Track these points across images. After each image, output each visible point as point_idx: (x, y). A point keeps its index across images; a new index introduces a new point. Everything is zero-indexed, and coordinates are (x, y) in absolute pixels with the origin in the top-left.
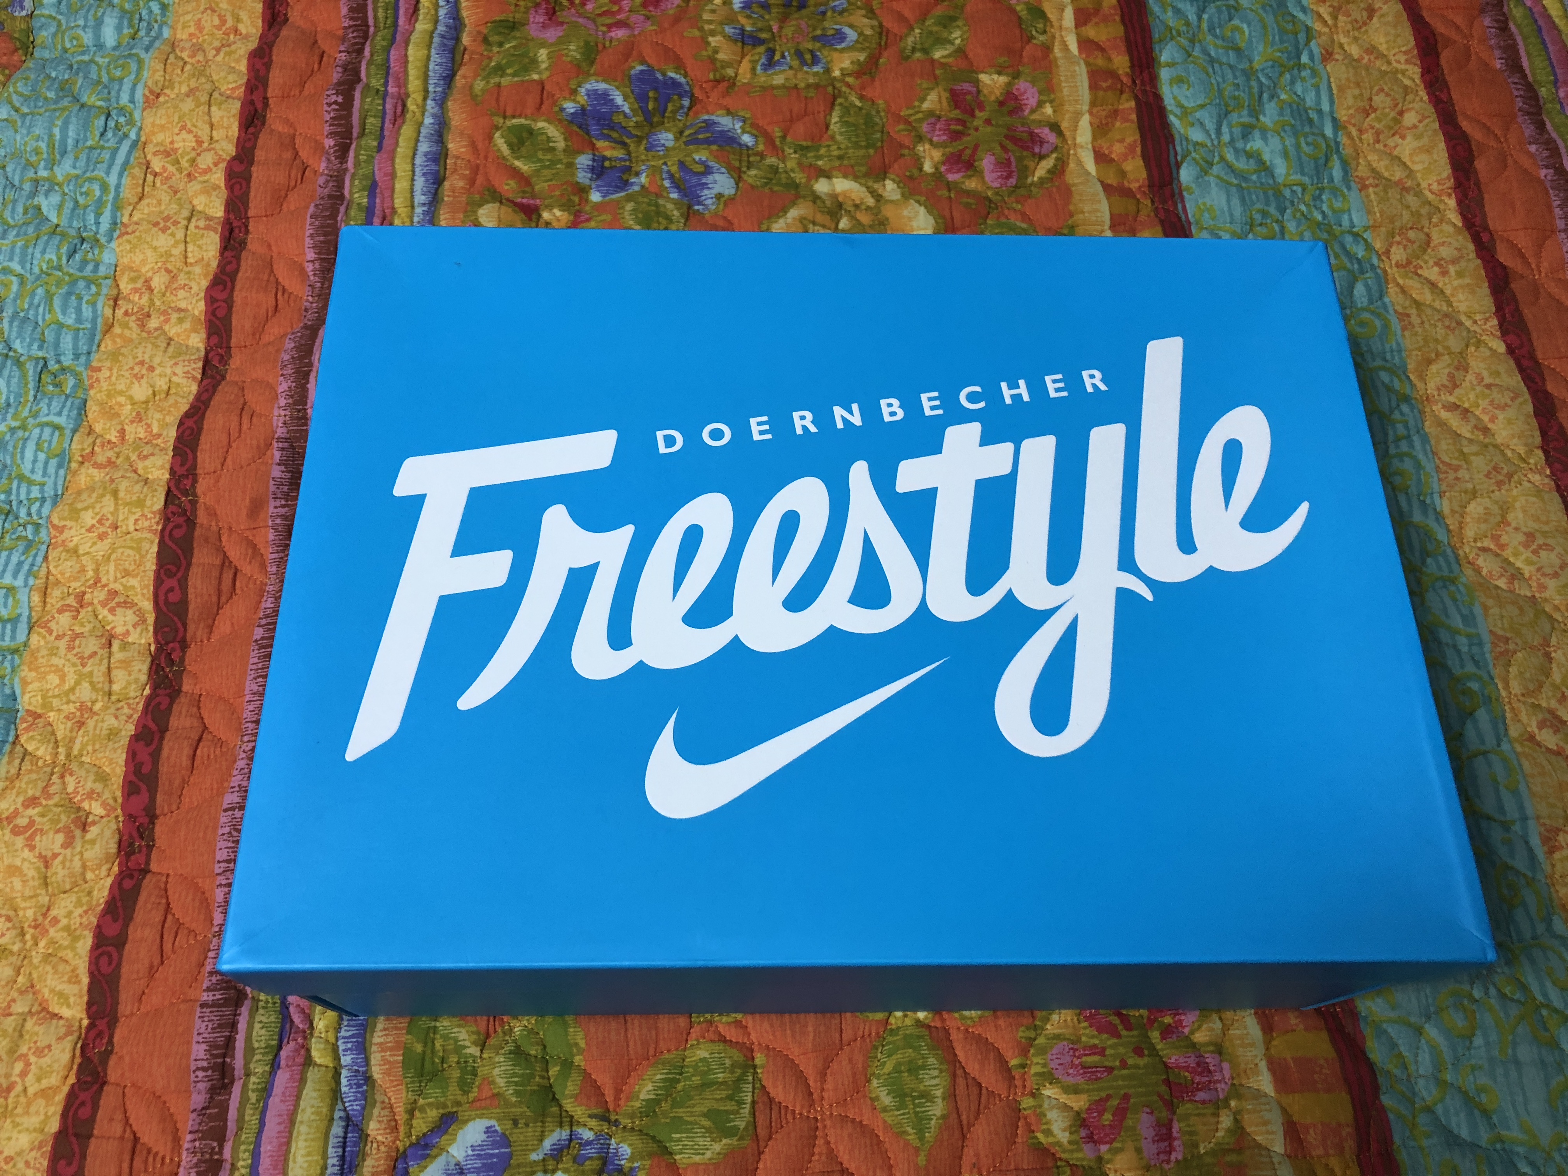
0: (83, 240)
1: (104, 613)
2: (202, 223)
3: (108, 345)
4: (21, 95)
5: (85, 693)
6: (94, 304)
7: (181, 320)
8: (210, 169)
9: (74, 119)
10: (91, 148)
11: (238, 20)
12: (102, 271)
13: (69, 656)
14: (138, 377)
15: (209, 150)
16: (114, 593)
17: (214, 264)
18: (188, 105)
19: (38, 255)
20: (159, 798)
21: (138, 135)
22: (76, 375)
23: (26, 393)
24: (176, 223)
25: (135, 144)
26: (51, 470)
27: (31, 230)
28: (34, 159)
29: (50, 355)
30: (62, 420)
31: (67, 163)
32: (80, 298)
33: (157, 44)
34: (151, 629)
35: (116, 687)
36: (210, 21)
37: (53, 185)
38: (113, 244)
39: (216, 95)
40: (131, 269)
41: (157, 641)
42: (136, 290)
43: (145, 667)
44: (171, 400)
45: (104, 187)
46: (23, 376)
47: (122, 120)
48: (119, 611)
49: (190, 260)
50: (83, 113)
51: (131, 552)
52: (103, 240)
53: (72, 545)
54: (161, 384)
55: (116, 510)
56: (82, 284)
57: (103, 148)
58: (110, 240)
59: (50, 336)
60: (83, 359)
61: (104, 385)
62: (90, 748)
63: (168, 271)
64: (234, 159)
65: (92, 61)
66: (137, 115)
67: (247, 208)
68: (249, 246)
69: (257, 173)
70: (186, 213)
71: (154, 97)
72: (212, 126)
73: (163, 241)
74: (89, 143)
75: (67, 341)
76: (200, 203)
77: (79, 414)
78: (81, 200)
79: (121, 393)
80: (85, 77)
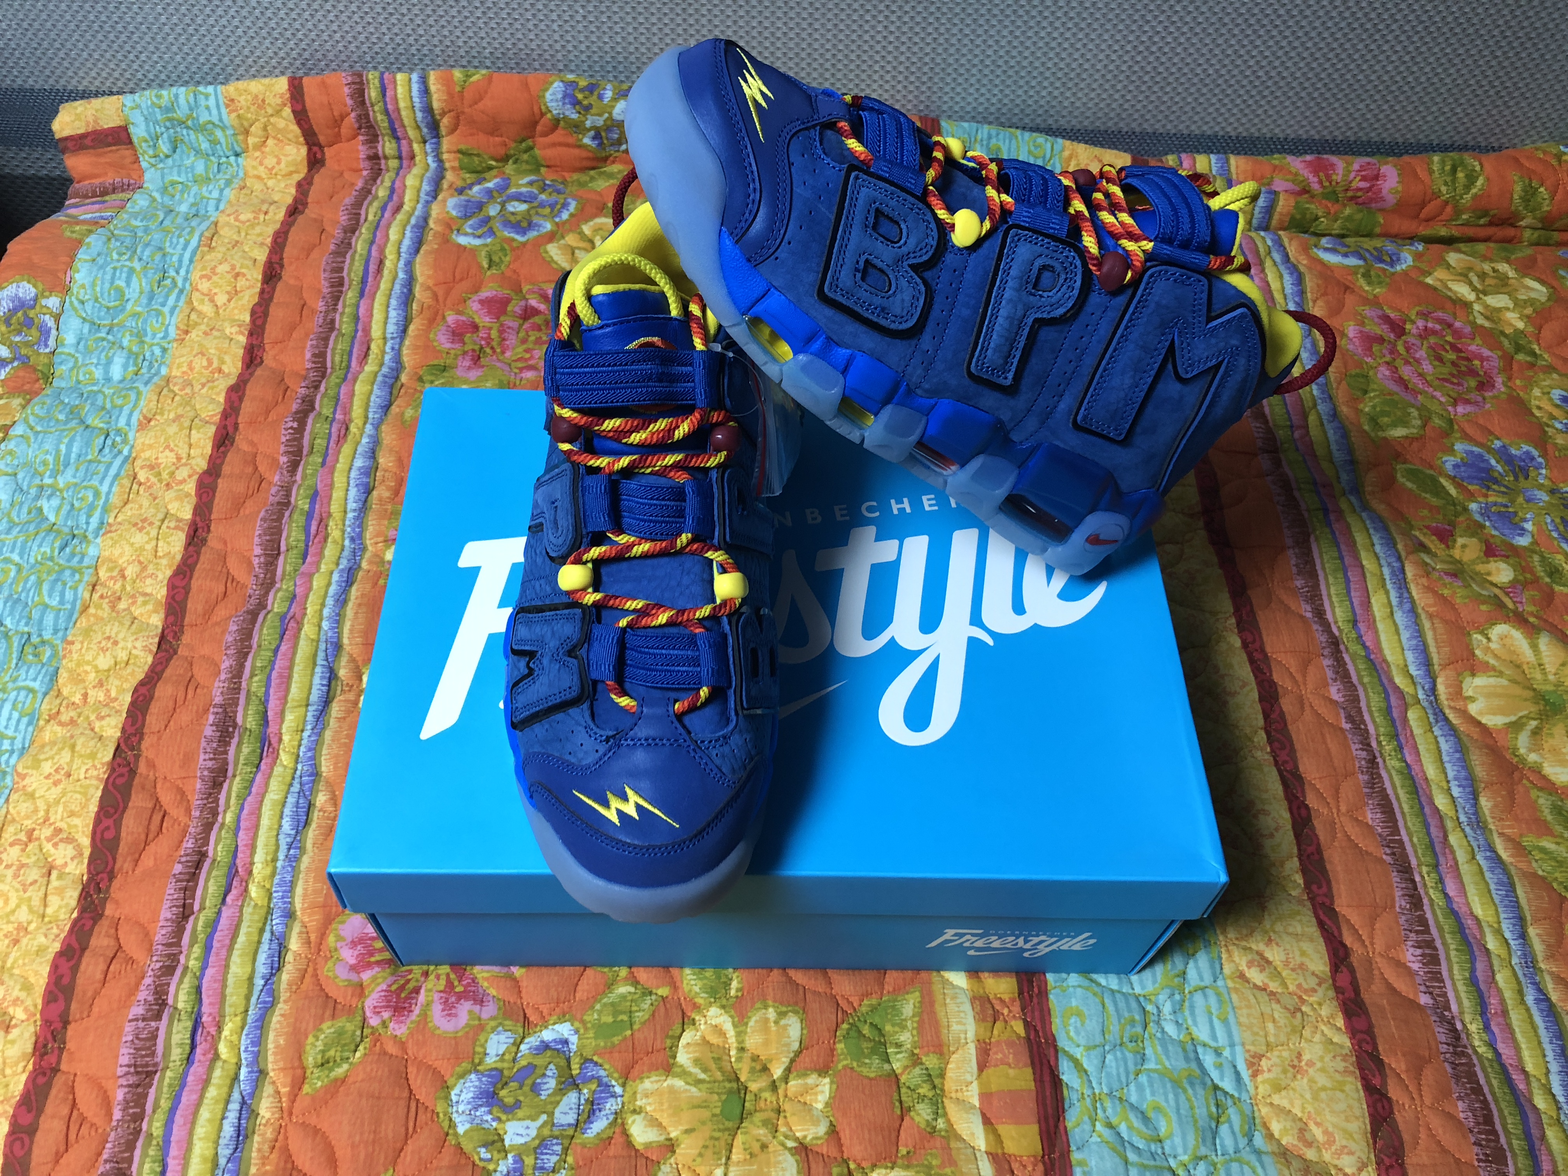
0: (74, 536)
1: (48, 847)
2: (172, 525)
3: (83, 623)
4: (37, 416)
5: (23, 915)
6: (75, 589)
7: (145, 603)
8: (184, 481)
9: (78, 438)
10: (90, 461)
11: (223, 362)
12: (87, 561)
13: (15, 883)
14: (104, 650)
15: (185, 465)
16: (59, 831)
17: (179, 557)
18: (173, 429)
19: (35, 548)
20: (74, 1006)
21: (130, 452)
22: (53, 647)
23: (10, 661)
24: (151, 524)
25: (127, 458)
26: (22, 727)
27: (32, 527)
28: (41, 469)
29: (34, 630)
30: (36, 685)
31: (70, 472)
32: (65, 584)
33: (155, 379)
34: (86, 861)
35: (49, 911)
36: (200, 363)
37: (54, 489)
38: (99, 540)
39: (197, 421)
40: (111, 560)
41: (89, 871)
42: (112, 578)
43: (76, 894)
44: (129, 669)
45: (97, 494)
46: (9, 647)
47: (118, 439)
48: (61, 846)
49: (160, 554)
50: (87, 433)
51: (78, 796)
52: (90, 536)
53: (30, 789)
54: (123, 656)
55: (72, 761)
56: (67, 573)
57: (100, 462)
58: (96, 537)
59: (36, 615)
60: (60, 634)
61: (75, 656)
62: (20, 962)
63: (140, 562)
64: (205, 473)
65: (100, 391)
66: (131, 436)
67: (210, 513)
68: (209, 543)
69: (222, 484)
70: (160, 516)
71: (146, 422)
72: (190, 446)
73: (139, 538)
74: (89, 457)
75: (49, 619)
76: (173, 507)
77: (51, 680)
78: (77, 504)
79: (88, 663)
80: (92, 404)
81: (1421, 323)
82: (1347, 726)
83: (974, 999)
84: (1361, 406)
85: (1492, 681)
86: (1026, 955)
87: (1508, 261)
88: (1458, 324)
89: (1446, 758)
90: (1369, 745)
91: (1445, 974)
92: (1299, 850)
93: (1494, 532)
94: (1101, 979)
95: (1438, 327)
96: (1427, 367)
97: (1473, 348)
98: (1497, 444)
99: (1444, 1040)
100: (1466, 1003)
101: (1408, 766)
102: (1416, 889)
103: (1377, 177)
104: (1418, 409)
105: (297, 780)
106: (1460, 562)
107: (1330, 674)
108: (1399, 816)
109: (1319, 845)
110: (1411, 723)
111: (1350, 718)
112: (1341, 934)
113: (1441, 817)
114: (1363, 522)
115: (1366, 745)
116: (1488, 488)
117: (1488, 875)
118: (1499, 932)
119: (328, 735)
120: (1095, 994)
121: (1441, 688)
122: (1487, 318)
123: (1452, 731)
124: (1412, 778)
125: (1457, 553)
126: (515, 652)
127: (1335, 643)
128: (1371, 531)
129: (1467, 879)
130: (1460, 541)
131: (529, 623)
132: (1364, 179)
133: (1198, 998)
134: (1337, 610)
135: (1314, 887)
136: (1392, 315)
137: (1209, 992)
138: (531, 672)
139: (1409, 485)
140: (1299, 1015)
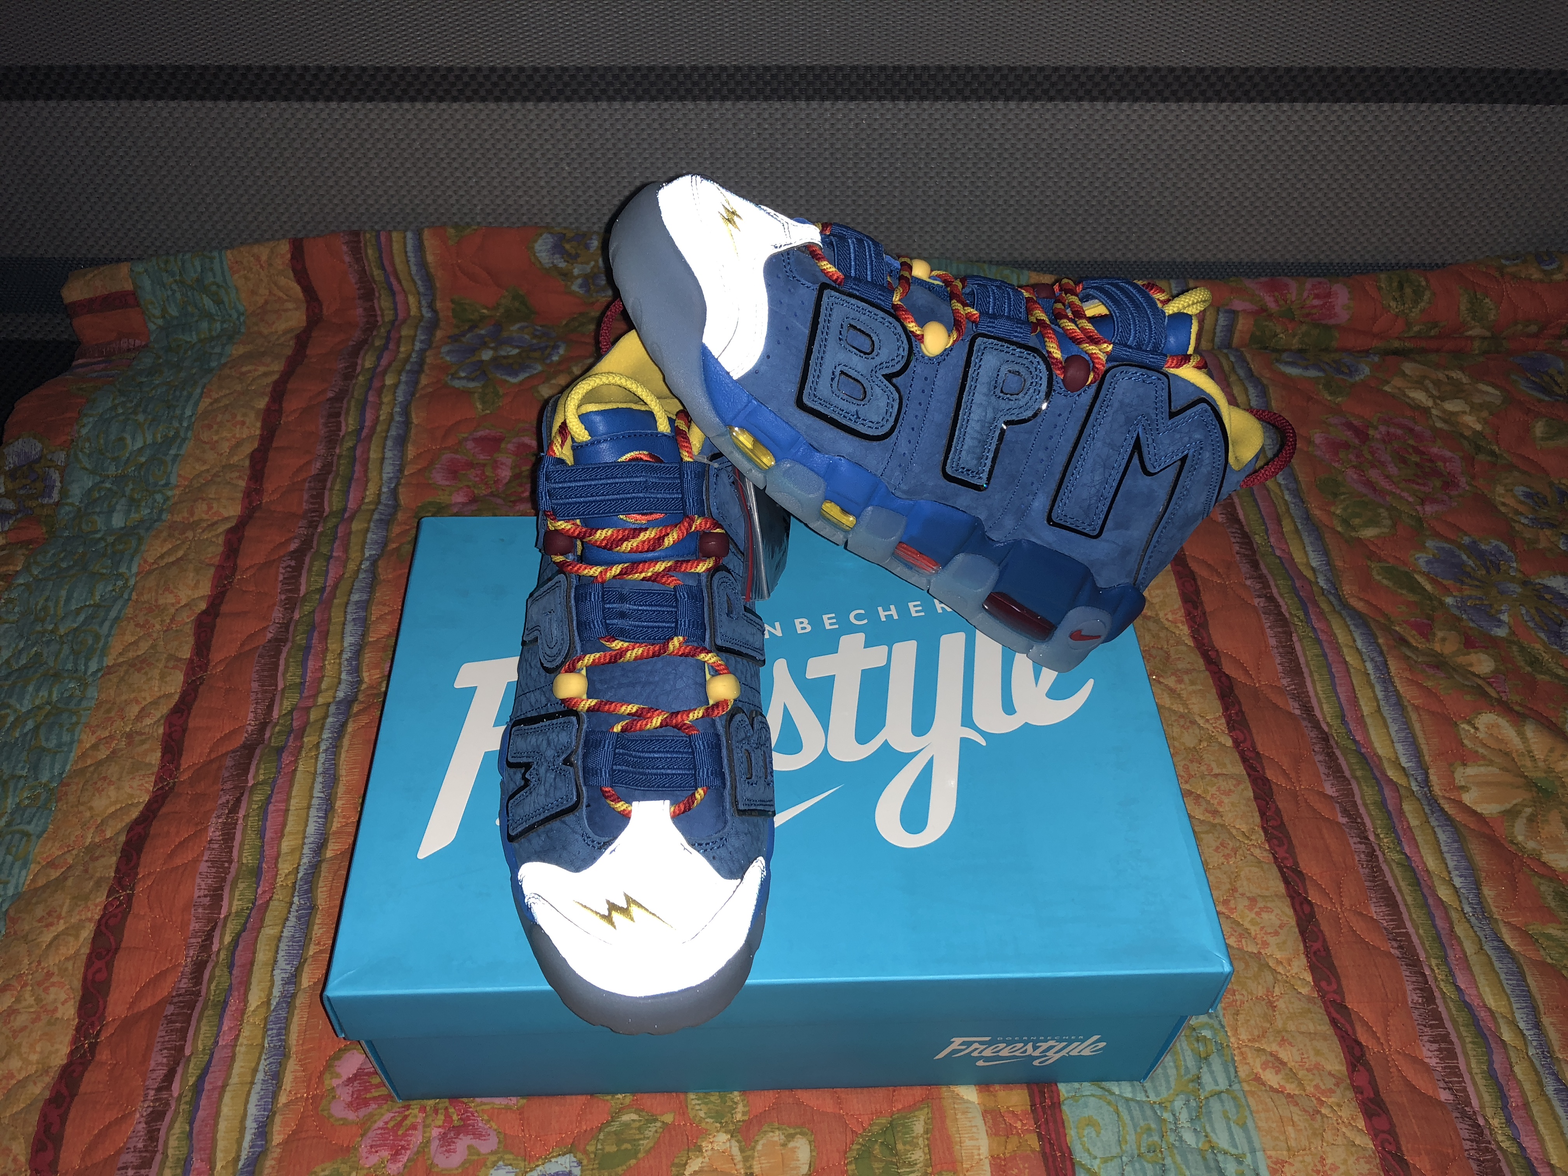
8: (183, 622)
17: (176, 697)
34: (76, 1004)
38: (97, 683)
41: (79, 1016)
43: (67, 1040)
58: (95, 680)
64: (204, 613)
67: (209, 653)
68: (207, 681)
69: (221, 623)
81: (1383, 429)
82: (1344, 820)
83: (985, 1113)
84: (1333, 509)
85: (1483, 769)
86: (1036, 1063)
87: (1462, 369)
88: (1418, 428)
89: (1444, 849)
90: (1367, 838)
91: (1463, 1068)
92: (1306, 947)
93: (1471, 625)
94: (1115, 1088)
95: (1399, 432)
96: (1392, 470)
97: (1435, 450)
98: (1466, 540)
99: (1467, 1136)
100: (1486, 1097)
101: (1407, 857)
102: (1427, 982)
103: (1328, 295)
104: (1387, 509)
105: (293, 914)
106: (1442, 655)
107: (1322, 769)
108: (1403, 908)
109: (1324, 940)
110: (1407, 814)
111: (1345, 812)
112: (1355, 1032)
113: (1445, 908)
114: (1344, 619)
115: (1364, 838)
116: (1462, 583)
117: (1497, 965)
118: (1513, 1023)
120: (1109, 1103)
121: (1433, 778)
122: (1445, 421)
123: (1448, 820)
124: (1413, 870)
125: (1437, 647)
126: (510, 765)
127: (1325, 738)
128: (1352, 628)
129: (1476, 969)
130: (1440, 634)
131: (524, 735)
132: (1317, 296)
133: (1215, 1106)
134: (1325, 706)
135: (1323, 984)
136: (1355, 422)
137: (1224, 1096)
138: (527, 782)
139: (1385, 582)
140: (1318, 1117)
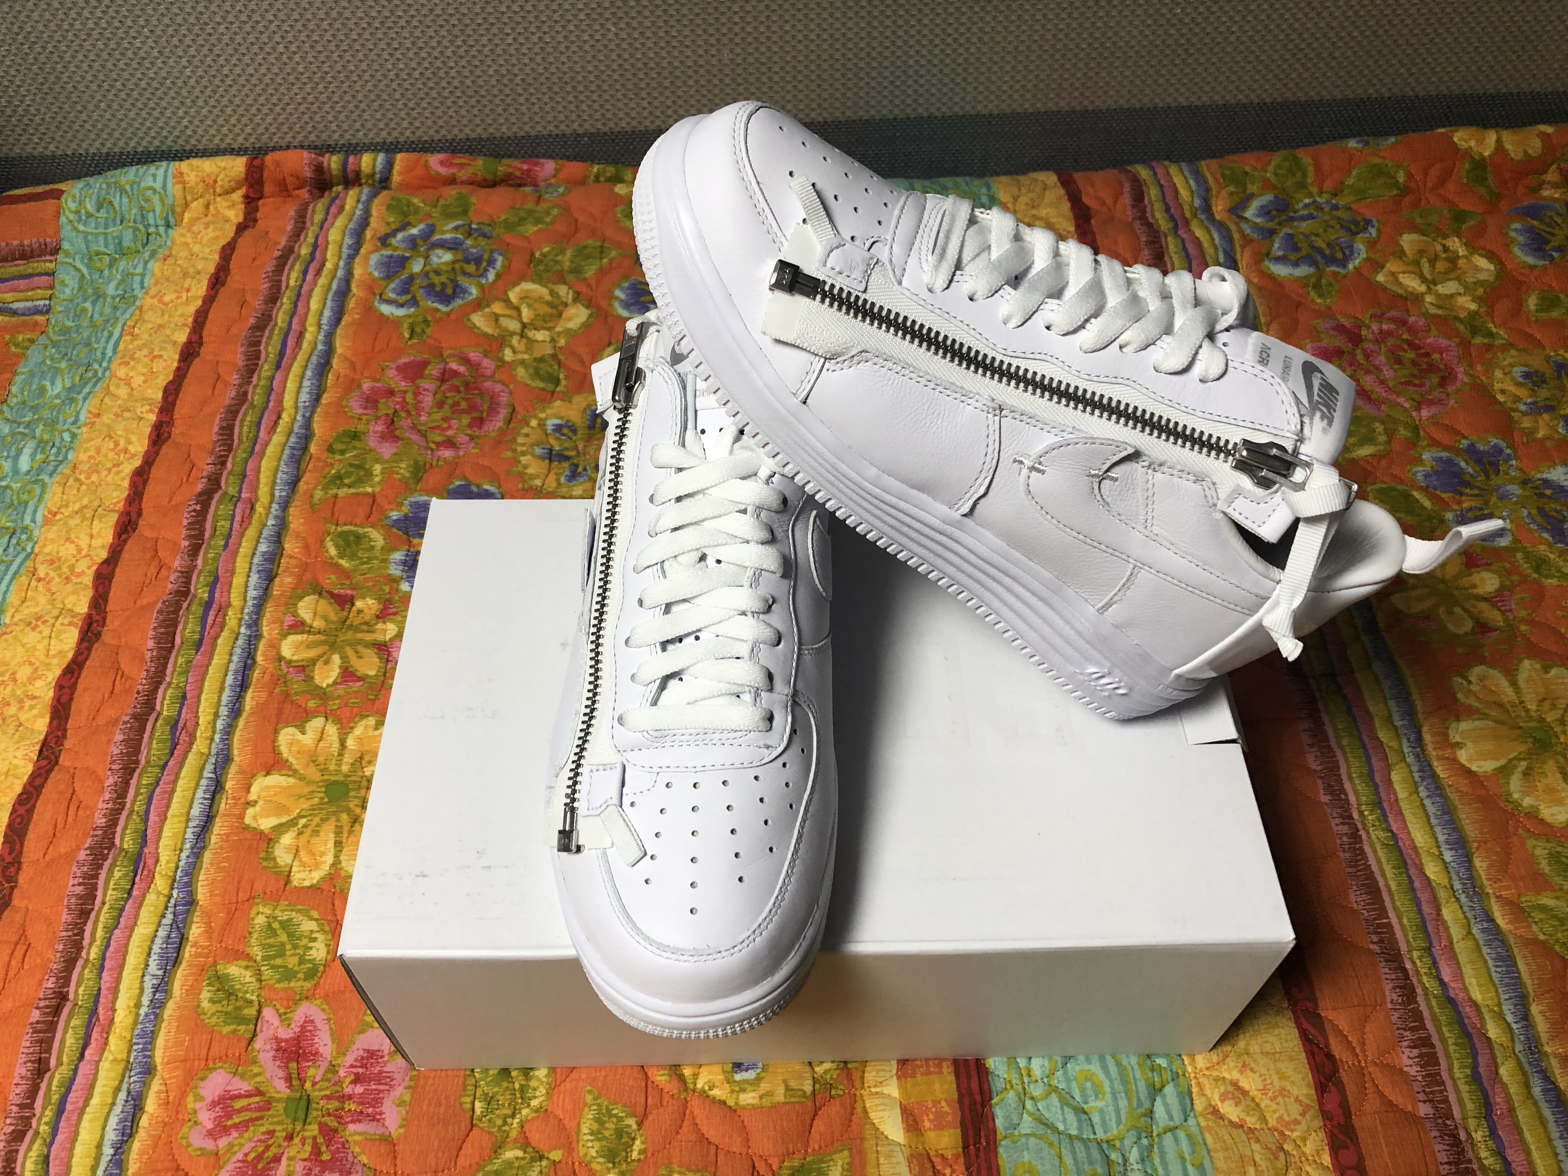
2: (67, 620)
7: (32, 707)
8: (83, 573)
11: (130, 442)
15: (86, 556)
17: (70, 655)
18: (75, 521)
21: (33, 548)
24: (45, 622)
25: (28, 556)
33: (61, 468)
39: (100, 510)
49: (52, 653)
63: (32, 664)
64: (104, 562)
66: (35, 532)
67: (106, 605)
68: (102, 638)
69: (119, 575)
70: (56, 612)
71: (51, 516)
72: (93, 536)
73: (31, 638)
76: (69, 602)
85: (1478, 724)
89: (1434, 822)
90: (1351, 818)
91: (1445, 1075)
100: (1469, 1106)
101: (1394, 836)
102: (1407, 978)
105: (171, 910)
108: (1385, 896)
110: (1395, 785)
111: (1329, 789)
112: (1327, 1044)
113: (1432, 888)
115: (1347, 818)
117: (1485, 949)
118: (1500, 1017)
119: (207, 856)
121: (1427, 738)
123: (1439, 787)
124: (1399, 849)
129: (1463, 958)
133: (1169, 1143)
137: (1179, 1134)
